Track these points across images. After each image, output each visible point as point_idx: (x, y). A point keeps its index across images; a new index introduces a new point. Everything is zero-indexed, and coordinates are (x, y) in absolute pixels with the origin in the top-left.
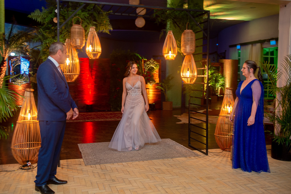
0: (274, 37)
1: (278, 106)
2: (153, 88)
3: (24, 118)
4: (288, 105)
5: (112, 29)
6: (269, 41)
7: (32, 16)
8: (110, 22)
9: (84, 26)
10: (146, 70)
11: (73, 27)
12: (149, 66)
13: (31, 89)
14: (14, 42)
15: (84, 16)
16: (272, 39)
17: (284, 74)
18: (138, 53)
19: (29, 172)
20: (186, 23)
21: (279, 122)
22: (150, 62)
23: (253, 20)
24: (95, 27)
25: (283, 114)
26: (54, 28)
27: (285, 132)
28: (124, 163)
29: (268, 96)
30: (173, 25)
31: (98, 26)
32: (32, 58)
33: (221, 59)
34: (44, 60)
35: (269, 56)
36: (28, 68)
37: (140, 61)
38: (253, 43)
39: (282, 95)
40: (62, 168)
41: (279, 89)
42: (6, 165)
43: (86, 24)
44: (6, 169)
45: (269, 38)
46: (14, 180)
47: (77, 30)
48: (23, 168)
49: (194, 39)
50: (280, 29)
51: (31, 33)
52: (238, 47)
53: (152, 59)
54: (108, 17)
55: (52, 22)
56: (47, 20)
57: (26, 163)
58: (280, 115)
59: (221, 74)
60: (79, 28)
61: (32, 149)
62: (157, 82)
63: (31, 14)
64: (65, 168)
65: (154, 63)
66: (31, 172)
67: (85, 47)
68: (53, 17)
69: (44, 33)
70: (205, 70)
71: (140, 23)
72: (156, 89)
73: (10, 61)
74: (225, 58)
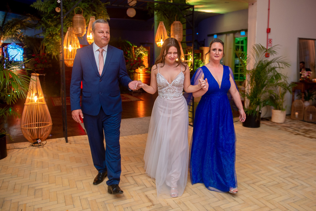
0: (244, 28)
1: (248, 85)
2: (144, 72)
3: (32, 101)
4: (255, 84)
5: (109, 19)
6: (240, 31)
7: (34, 5)
8: (108, 13)
9: (85, 15)
10: (137, 55)
11: (75, 16)
12: (139, 53)
13: (37, 74)
14: (8, 29)
15: (84, 7)
16: (242, 30)
17: (252, 59)
18: (129, 41)
19: (40, 148)
20: (175, 16)
21: (248, 98)
22: (139, 48)
23: (227, 13)
24: (95, 17)
25: (251, 91)
26: (55, 17)
27: (253, 105)
28: (125, 137)
29: (239, 79)
30: (163, 16)
31: (97, 16)
32: (26, 45)
33: (201, 46)
34: (47, 47)
35: (240, 45)
36: (22, 54)
37: (131, 48)
38: (227, 33)
39: (251, 76)
40: (70, 143)
41: (248, 71)
42: (16, 143)
43: (86, 13)
44: (18, 147)
45: (240, 30)
46: (28, 155)
47: (79, 19)
48: (34, 145)
49: (182, 29)
50: (249, 23)
51: (25, 20)
52: (215, 36)
53: (141, 46)
54: (106, 8)
55: (54, 11)
56: (49, 10)
57: (36, 141)
58: (249, 92)
59: (201, 60)
60: (81, 18)
61: (41, 129)
62: (146, 67)
63: (34, 4)
64: (73, 143)
65: (143, 50)
66: (42, 148)
67: (86, 35)
68: (55, 7)
69: (46, 22)
70: (188, 56)
71: (131, 13)
72: (146, 73)
73: (4, 48)
74: (204, 45)
